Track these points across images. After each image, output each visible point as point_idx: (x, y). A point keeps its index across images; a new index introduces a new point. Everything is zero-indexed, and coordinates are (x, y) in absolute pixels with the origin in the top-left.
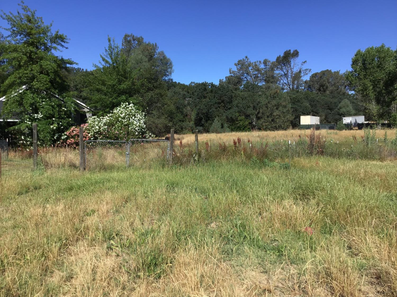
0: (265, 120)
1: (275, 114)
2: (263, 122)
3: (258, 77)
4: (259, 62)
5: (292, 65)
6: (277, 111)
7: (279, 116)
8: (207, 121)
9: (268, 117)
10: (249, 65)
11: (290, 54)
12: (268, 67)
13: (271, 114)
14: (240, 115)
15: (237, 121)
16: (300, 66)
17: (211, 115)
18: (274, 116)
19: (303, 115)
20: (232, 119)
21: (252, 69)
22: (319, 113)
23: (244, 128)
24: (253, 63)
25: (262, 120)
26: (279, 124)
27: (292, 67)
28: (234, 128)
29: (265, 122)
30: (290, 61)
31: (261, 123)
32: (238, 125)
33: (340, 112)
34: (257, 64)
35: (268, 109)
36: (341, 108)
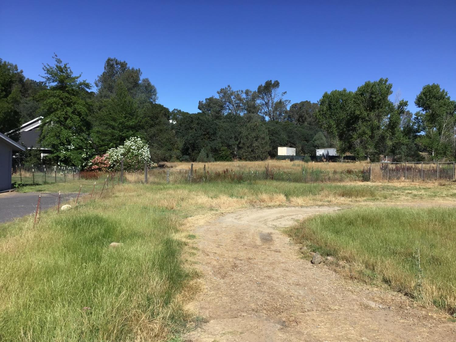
0: (245, 150)
1: (254, 145)
2: (244, 152)
3: (239, 106)
4: (241, 91)
5: (273, 95)
6: (256, 142)
7: (258, 147)
8: (193, 150)
9: (248, 147)
10: (232, 94)
11: (271, 84)
12: (249, 97)
13: (251, 145)
14: (223, 146)
15: (220, 151)
16: (280, 96)
17: (197, 145)
18: (253, 147)
19: (280, 147)
20: (216, 149)
21: (234, 98)
22: (296, 144)
23: (227, 157)
24: (235, 92)
25: (243, 150)
26: (258, 155)
27: (273, 97)
28: (217, 158)
29: (245, 152)
30: (271, 91)
31: (242, 152)
32: (221, 155)
33: (315, 144)
34: (239, 93)
35: (248, 140)
36: (315, 140)
